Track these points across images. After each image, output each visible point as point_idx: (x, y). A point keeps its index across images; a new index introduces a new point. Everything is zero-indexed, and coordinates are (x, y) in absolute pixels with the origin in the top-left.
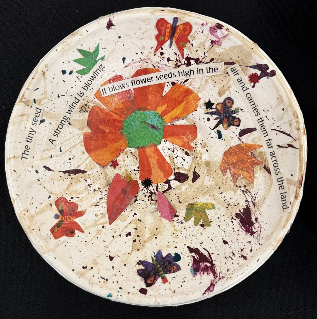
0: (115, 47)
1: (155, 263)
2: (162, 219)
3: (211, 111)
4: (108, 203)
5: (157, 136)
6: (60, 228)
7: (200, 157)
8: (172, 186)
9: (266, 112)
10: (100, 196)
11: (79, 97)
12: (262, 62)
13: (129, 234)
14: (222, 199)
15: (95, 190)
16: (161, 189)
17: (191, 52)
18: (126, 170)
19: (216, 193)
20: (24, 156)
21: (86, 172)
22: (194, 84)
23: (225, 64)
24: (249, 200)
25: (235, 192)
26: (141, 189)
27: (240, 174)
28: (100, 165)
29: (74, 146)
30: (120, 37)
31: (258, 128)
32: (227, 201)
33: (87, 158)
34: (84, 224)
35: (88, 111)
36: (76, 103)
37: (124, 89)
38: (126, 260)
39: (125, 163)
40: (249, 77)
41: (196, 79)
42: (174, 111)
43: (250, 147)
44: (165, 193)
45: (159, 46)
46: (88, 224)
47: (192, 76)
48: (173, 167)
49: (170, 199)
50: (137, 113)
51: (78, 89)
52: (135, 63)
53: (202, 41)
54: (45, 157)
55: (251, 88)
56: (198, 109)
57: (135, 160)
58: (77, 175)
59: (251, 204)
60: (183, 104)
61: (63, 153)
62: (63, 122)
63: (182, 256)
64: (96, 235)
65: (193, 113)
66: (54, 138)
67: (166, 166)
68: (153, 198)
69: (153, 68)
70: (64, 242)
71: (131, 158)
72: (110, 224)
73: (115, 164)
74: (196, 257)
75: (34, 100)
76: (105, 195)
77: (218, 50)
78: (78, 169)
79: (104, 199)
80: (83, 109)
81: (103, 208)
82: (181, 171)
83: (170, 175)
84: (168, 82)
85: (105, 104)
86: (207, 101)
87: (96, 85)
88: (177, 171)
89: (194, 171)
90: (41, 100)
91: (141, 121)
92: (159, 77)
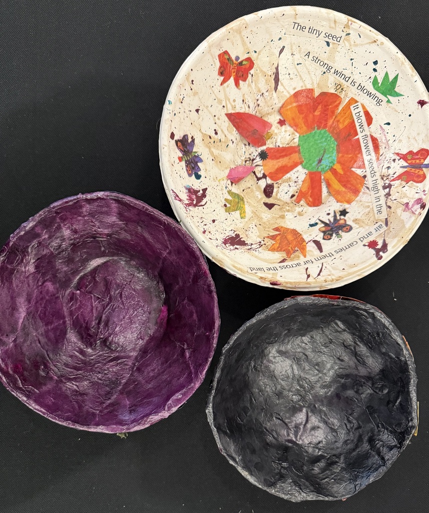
0: (401, 112)
1: (193, 154)
2: (229, 169)
3: (338, 215)
4: (244, 114)
5: (311, 164)
6: (227, 61)
7: (289, 210)
8: (260, 181)
9: (339, 258)
10: (252, 106)
11: (350, 81)
12: (389, 248)
13: (216, 133)
14: (250, 226)
15: (258, 100)
16: (257, 170)
17: (397, 187)
18: (276, 134)
19: (256, 221)
20: (296, 25)
21: (276, 92)
22: (365, 196)
23: (386, 219)
24: (252, 246)
25: (259, 236)
26: (257, 149)
27: (276, 242)
28: (282, 107)
29: (301, 79)
30: (410, 115)
31: (323, 254)
32: (249, 229)
33: (289, 93)
34: (228, 86)
35: (336, 93)
36: (345, 78)
37: (358, 127)
38: (195, 126)
39: (284, 133)
40: (374, 240)
41: (370, 197)
42: (336, 182)
43: (303, 250)
44: (253, 174)
45: (402, 156)
46: (227, 90)
47: (372, 193)
48: (280, 181)
49: (247, 179)
50: (335, 144)
51: (359, 79)
52: (385, 135)
53: (408, 195)
54: (293, 48)
55: (363, 243)
56: (339, 204)
57: (286, 143)
58: (273, 82)
59: (250, 247)
60: (344, 189)
61: (295, 67)
62: (326, 65)
63: (199, 181)
64: (217, 98)
65: (335, 200)
66: (311, 57)
67: (281, 175)
68: (248, 162)
69: (381, 154)
70: (215, 63)
71: (288, 138)
72: (226, 114)
73: (282, 123)
74: (199, 193)
75: (349, 34)
76: (251, 111)
77: (400, 211)
78: (279, 83)
79: (248, 110)
80: (339, 87)
81: (240, 108)
82: (275, 190)
83: (272, 178)
84: (366, 172)
85: (343, 109)
86: (347, 211)
87: (363, 99)
88: (275, 186)
89: (275, 204)
90: (348, 41)
91: (326, 148)
92: (371, 161)
